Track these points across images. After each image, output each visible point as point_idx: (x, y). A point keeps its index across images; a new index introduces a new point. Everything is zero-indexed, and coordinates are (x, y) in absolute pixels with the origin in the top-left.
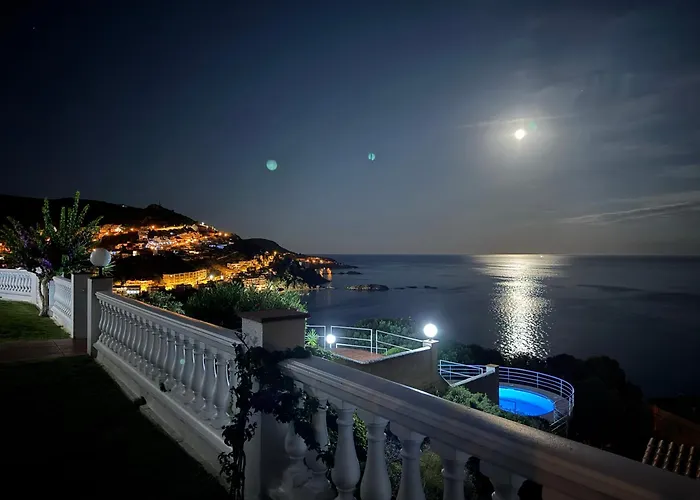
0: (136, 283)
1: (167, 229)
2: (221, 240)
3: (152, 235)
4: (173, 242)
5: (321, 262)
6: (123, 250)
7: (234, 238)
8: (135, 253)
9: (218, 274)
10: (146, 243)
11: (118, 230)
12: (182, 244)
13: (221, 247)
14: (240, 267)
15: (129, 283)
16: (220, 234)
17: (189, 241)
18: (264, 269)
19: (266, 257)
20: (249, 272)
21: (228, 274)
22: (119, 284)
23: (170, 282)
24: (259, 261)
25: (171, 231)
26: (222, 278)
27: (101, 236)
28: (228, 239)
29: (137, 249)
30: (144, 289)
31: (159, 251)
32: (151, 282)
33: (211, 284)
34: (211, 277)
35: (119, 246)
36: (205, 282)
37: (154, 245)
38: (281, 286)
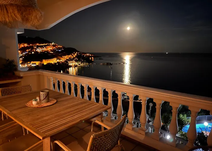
0: (34, 62)
1: (42, 45)
2: (60, 48)
3: (38, 47)
4: (45, 49)
5: (90, 55)
6: (29, 52)
7: (64, 48)
8: (33, 53)
9: (60, 59)
10: (36, 49)
11: (26, 45)
12: (47, 50)
13: (60, 51)
14: (66, 57)
15: (32, 62)
16: (59, 46)
17: (49, 49)
18: (74, 58)
19: (74, 54)
20: (69, 59)
21: (63, 60)
22: (29, 63)
23: (45, 62)
24: (72, 55)
25: (43, 45)
26: (61, 61)
27: (21, 47)
28: (61, 48)
29: (33, 51)
30: (37, 64)
31: (40, 52)
32: (39, 62)
33: (58, 62)
34: (58, 60)
35: (27, 50)
36: (56, 62)
37: (39, 50)
38: (80, 63)
